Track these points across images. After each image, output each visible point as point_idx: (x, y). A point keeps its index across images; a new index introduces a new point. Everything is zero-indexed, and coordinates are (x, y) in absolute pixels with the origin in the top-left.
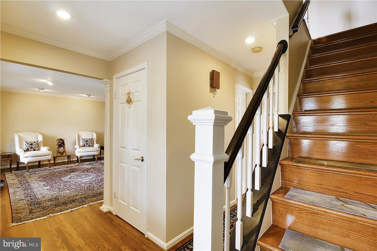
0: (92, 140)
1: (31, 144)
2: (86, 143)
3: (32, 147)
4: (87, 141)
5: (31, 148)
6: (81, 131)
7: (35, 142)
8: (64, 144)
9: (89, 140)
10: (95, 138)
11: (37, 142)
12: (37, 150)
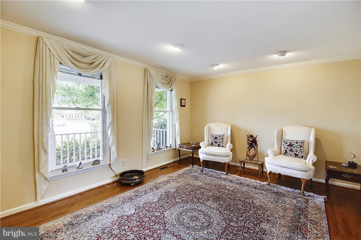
0: (302, 144)
1: (216, 138)
2: (290, 148)
3: (217, 141)
4: (290, 145)
5: (215, 143)
6: (288, 126)
7: (220, 136)
8: (256, 144)
9: (297, 143)
10: (311, 142)
11: (223, 136)
12: (223, 147)
